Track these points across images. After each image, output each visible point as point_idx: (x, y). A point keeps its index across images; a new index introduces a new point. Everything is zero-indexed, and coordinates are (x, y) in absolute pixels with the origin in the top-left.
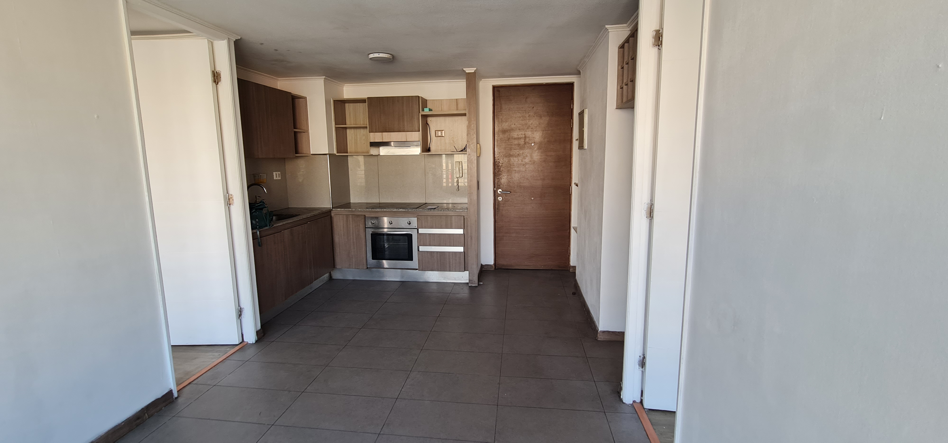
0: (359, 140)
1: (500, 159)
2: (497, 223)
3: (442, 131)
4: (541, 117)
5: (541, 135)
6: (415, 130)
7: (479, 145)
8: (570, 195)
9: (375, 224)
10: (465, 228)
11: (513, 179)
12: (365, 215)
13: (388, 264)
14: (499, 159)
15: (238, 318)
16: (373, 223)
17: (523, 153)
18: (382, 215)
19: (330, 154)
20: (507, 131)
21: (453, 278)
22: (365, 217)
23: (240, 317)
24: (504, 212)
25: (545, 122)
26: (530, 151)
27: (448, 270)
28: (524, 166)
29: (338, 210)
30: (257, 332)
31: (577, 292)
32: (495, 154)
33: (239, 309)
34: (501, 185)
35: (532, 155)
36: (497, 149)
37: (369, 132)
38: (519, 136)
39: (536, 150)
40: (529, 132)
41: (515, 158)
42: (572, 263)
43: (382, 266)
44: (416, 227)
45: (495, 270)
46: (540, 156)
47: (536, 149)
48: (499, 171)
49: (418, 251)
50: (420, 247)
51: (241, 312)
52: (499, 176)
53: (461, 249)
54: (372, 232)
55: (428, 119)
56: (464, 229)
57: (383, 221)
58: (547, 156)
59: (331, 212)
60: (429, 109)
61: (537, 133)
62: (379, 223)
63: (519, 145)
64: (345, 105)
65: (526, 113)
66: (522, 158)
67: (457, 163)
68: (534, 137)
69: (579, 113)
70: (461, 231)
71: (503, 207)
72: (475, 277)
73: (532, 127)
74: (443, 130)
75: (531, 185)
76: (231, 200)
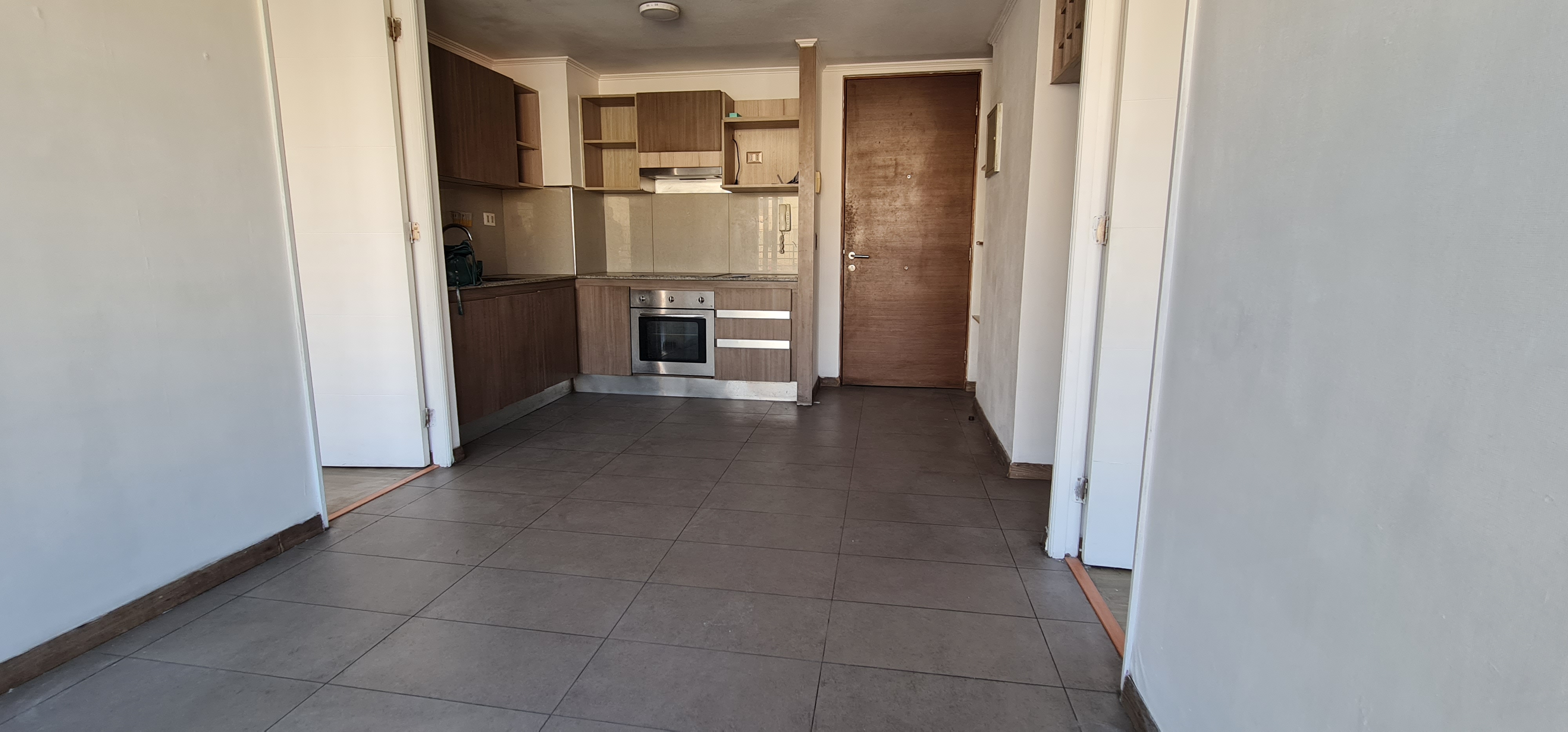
0: (623, 169)
1: (853, 202)
2: (846, 308)
3: (757, 154)
4: (924, 131)
5: (923, 161)
6: (714, 147)
7: (819, 173)
8: (969, 263)
9: (646, 303)
10: (793, 309)
11: (874, 234)
12: (630, 287)
13: (667, 368)
14: (851, 202)
15: (425, 425)
16: (643, 300)
17: (892, 191)
18: (656, 287)
19: (574, 187)
20: (866, 154)
21: (771, 394)
22: (630, 289)
23: (428, 424)
24: (859, 291)
25: (930, 138)
26: (904, 188)
27: (764, 380)
28: (894, 213)
29: (587, 278)
30: (455, 451)
31: (977, 416)
32: (846, 192)
33: (427, 411)
34: (854, 246)
35: (907, 195)
36: (849, 184)
37: (639, 152)
38: (887, 163)
39: (915, 187)
40: (902, 155)
41: (878, 200)
42: (970, 378)
43: (657, 371)
44: (712, 306)
45: (841, 386)
46: (921, 196)
47: (913, 184)
48: (850, 222)
49: (715, 346)
50: (718, 340)
51: (429, 416)
52: (852, 230)
53: (785, 345)
54: (641, 315)
55: (735, 133)
56: (791, 311)
57: (660, 296)
58: (933, 196)
59: (575, 281)
60: (738, 114)
61: (916, 158)
62: (652, 300)
63: (886, 177)
64: (600, 109)
65: (899, 123)
66: (890, 200)
67: (782, 207)
68: (911, 165)
69: (988, 116)
70: (785, 315)
71: (857, 282)
72: (807, 391)
73: (908, 148)
74: (760, 152)
75: (904, 245)
76: (415, 232)
